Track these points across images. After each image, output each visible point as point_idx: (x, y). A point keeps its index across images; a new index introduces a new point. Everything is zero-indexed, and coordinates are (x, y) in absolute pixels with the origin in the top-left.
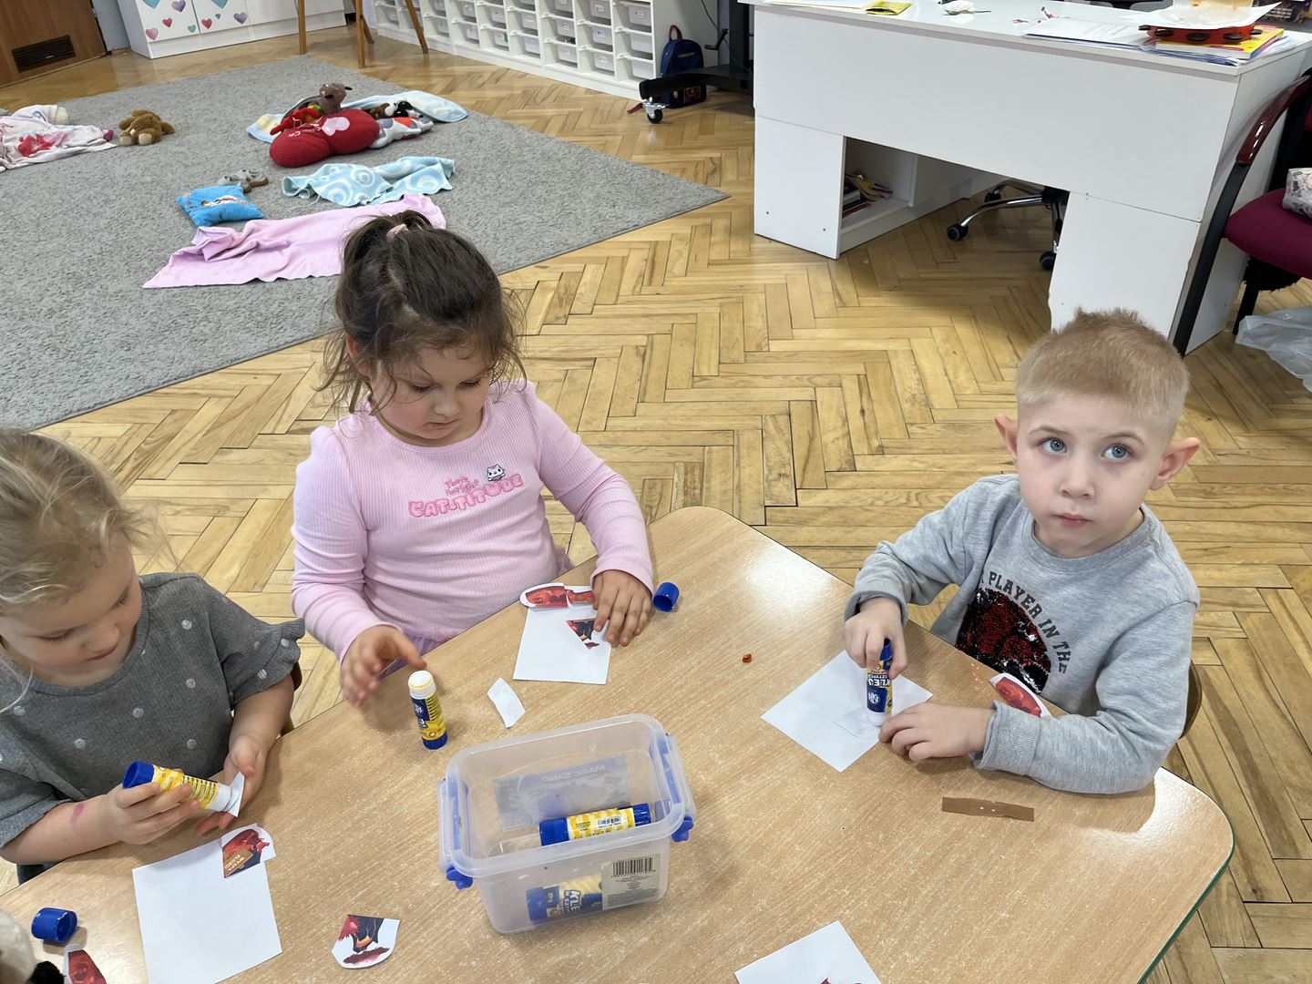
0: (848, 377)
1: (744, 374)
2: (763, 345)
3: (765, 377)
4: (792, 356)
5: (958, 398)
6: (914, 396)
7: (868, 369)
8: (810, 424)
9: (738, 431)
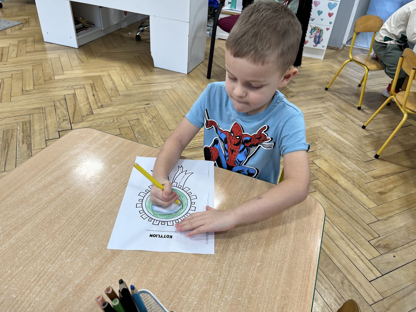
0: (87, 85)
1: (45, 88)
2: (52, 77)
3: (54, 88)
4: (64, 80)
5: (127, 87)
6: (112, 88)
7: (94, 82)
8: (74, 101)
9: (44, 108)
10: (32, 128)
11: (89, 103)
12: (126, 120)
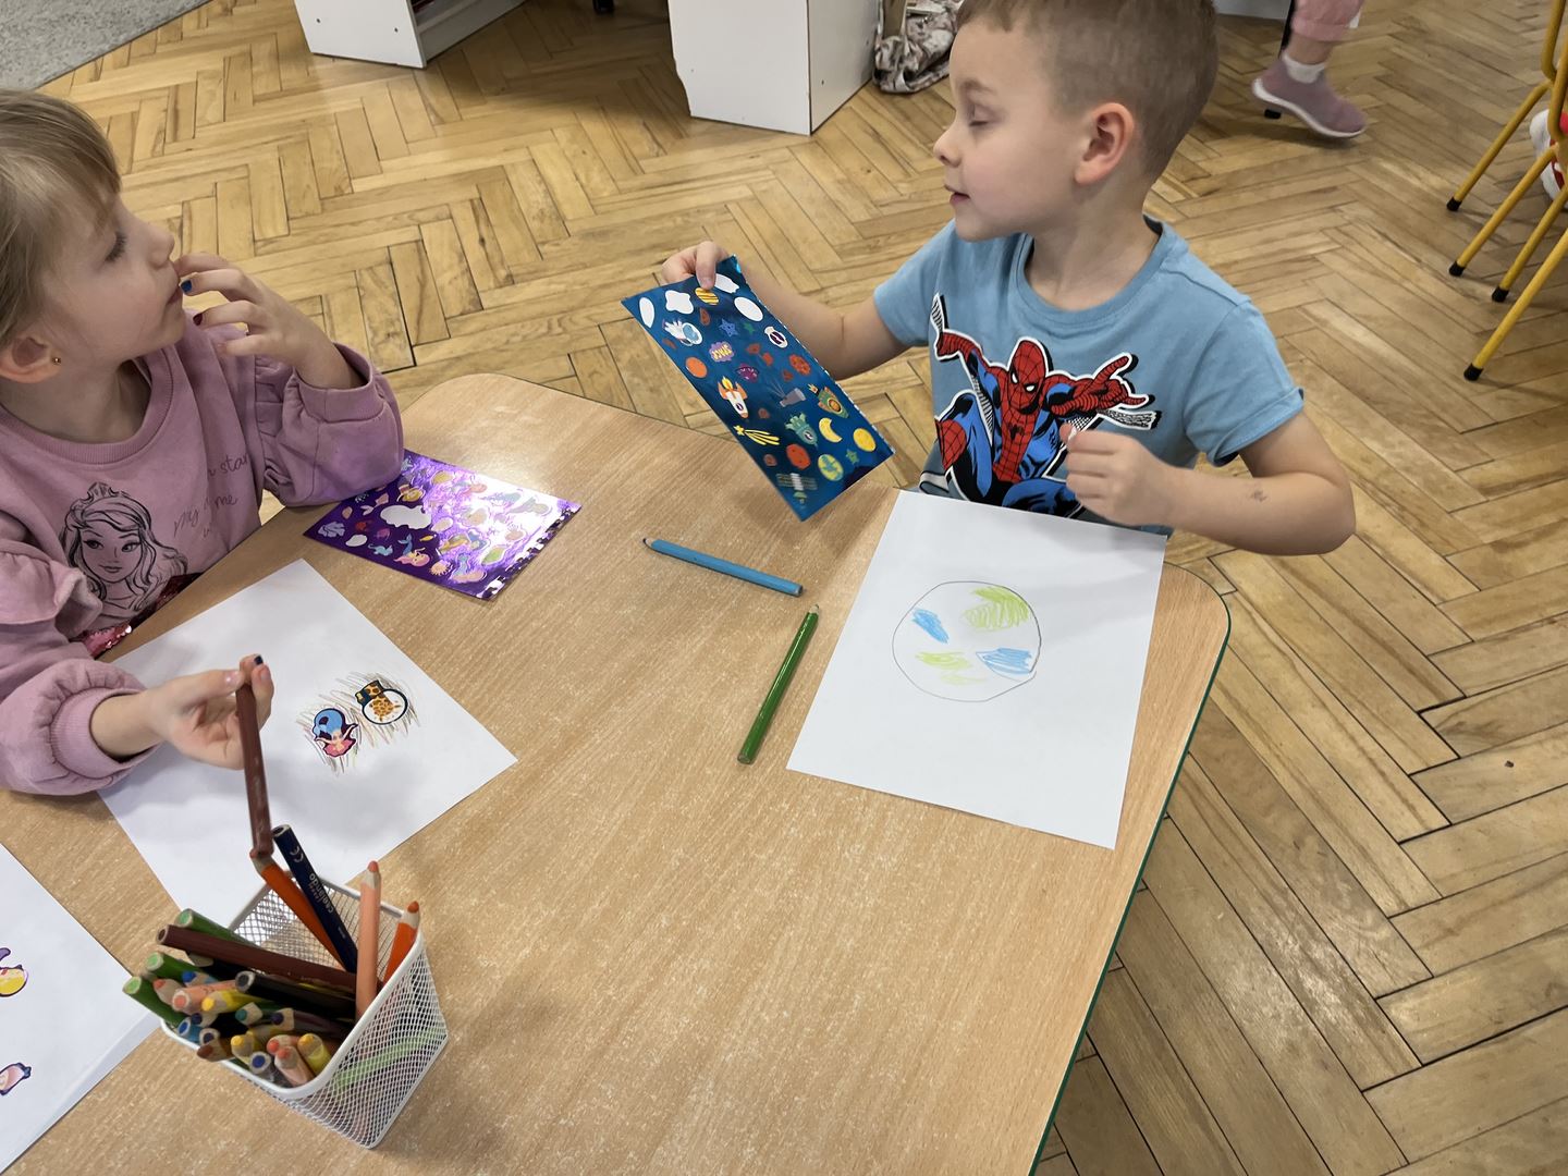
0: (458, 204)
1: (324, 226)
2: (344, 186)
3: (353, 224)
4: (384, 193)
5: (594, 203)
7: (482, 192)
8: (419, 269)
9: (326, 296)
11: (469, 269)
12: (591, 324)
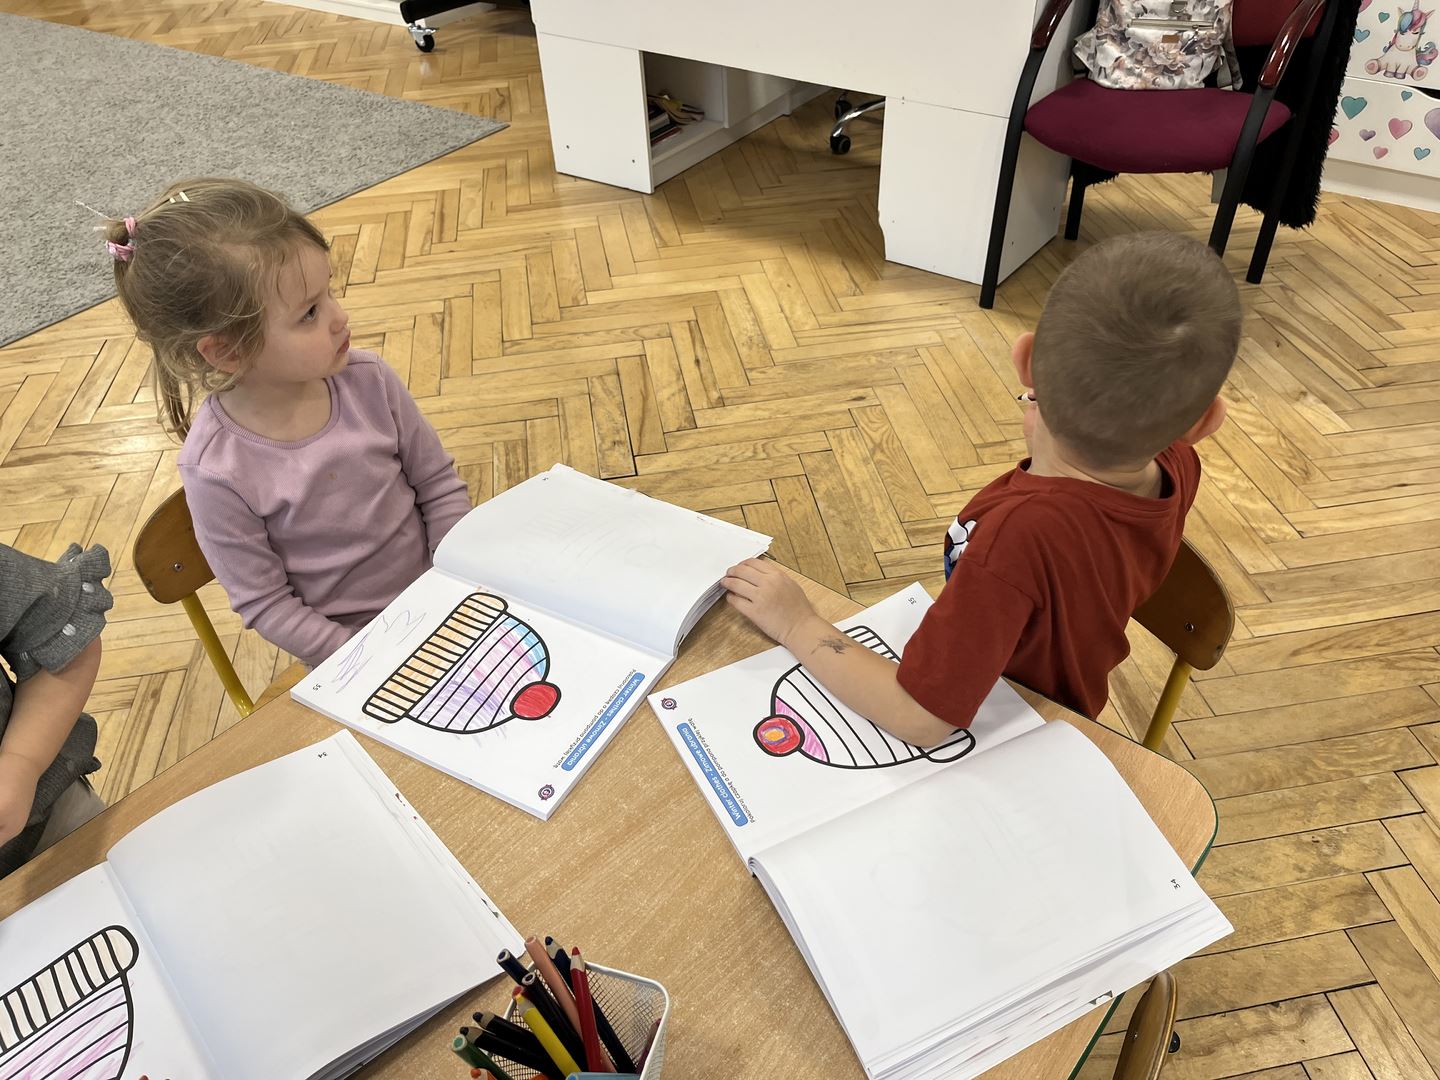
0: (678, 324)
1: (558, 334)
2: (580, 297)
3: (586, 334)
4: (613, 307)
5: (796, 335)
6: (750, 338)
7: (699, 315)
8: (642, 382)
9: (562, 399)
10: (531, 464)
11: (685, 388)
12: (790, 451)
